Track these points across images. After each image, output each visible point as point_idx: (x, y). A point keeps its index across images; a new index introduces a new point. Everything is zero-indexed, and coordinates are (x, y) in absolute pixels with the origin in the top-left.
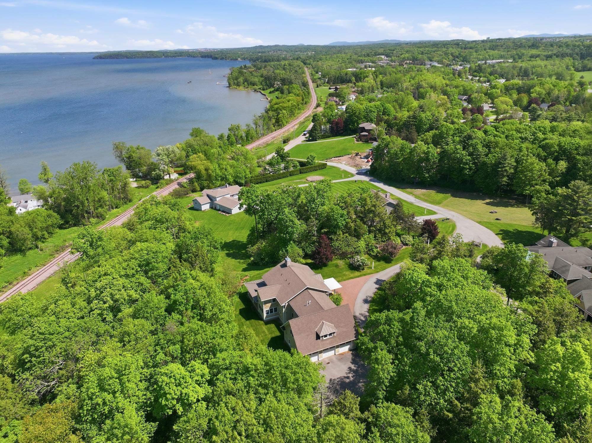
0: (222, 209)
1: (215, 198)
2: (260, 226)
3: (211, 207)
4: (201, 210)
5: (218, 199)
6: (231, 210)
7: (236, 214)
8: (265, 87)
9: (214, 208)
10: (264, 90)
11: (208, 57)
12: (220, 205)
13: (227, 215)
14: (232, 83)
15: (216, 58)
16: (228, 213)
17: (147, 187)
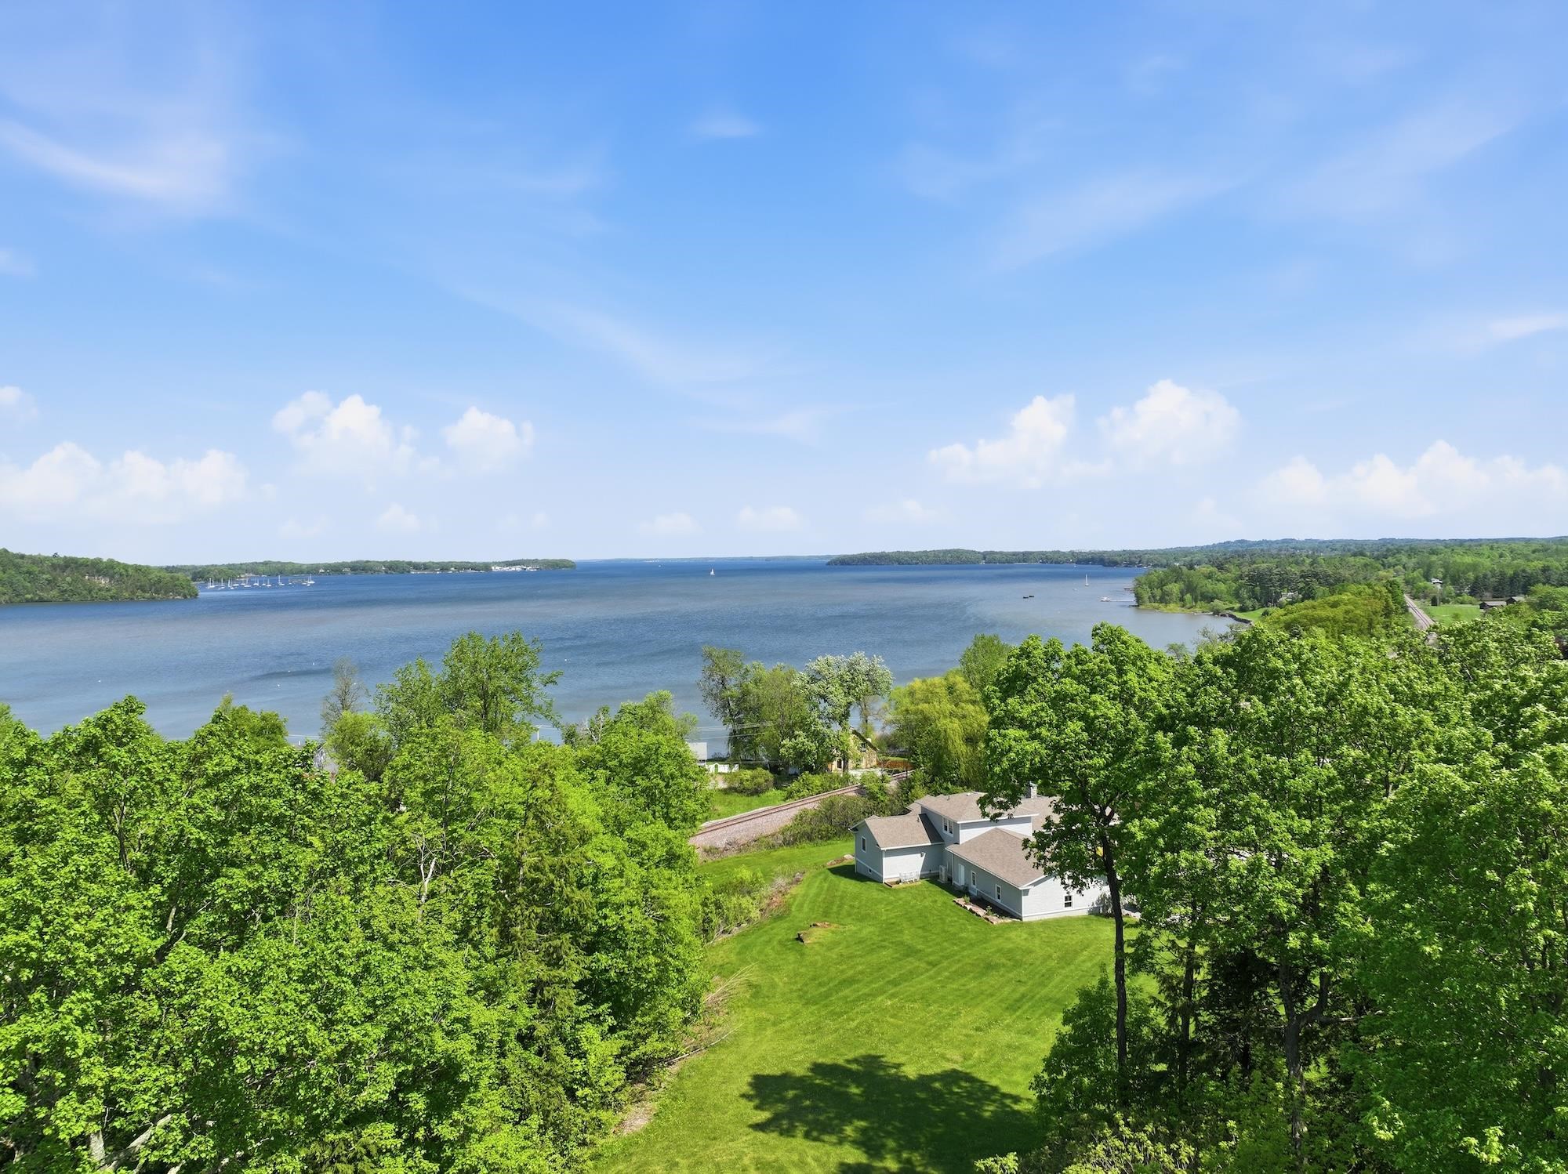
0: (975, 889)
1: (954, 828)
2: (1146, 985)
3: (931, 876)
4: (878, 880)
5: (965, 836)
6: (1017, 894)
7: (1045, 924)
8: (1249, 603)
9: (943, 879)
10: (1242, 610)
11: (1094, 563)
12: (969, 866)
13: (996, 920)
14: (1146, 596)
15: (1115, 564)
16: (1002, 912)
17: (756, 792)
